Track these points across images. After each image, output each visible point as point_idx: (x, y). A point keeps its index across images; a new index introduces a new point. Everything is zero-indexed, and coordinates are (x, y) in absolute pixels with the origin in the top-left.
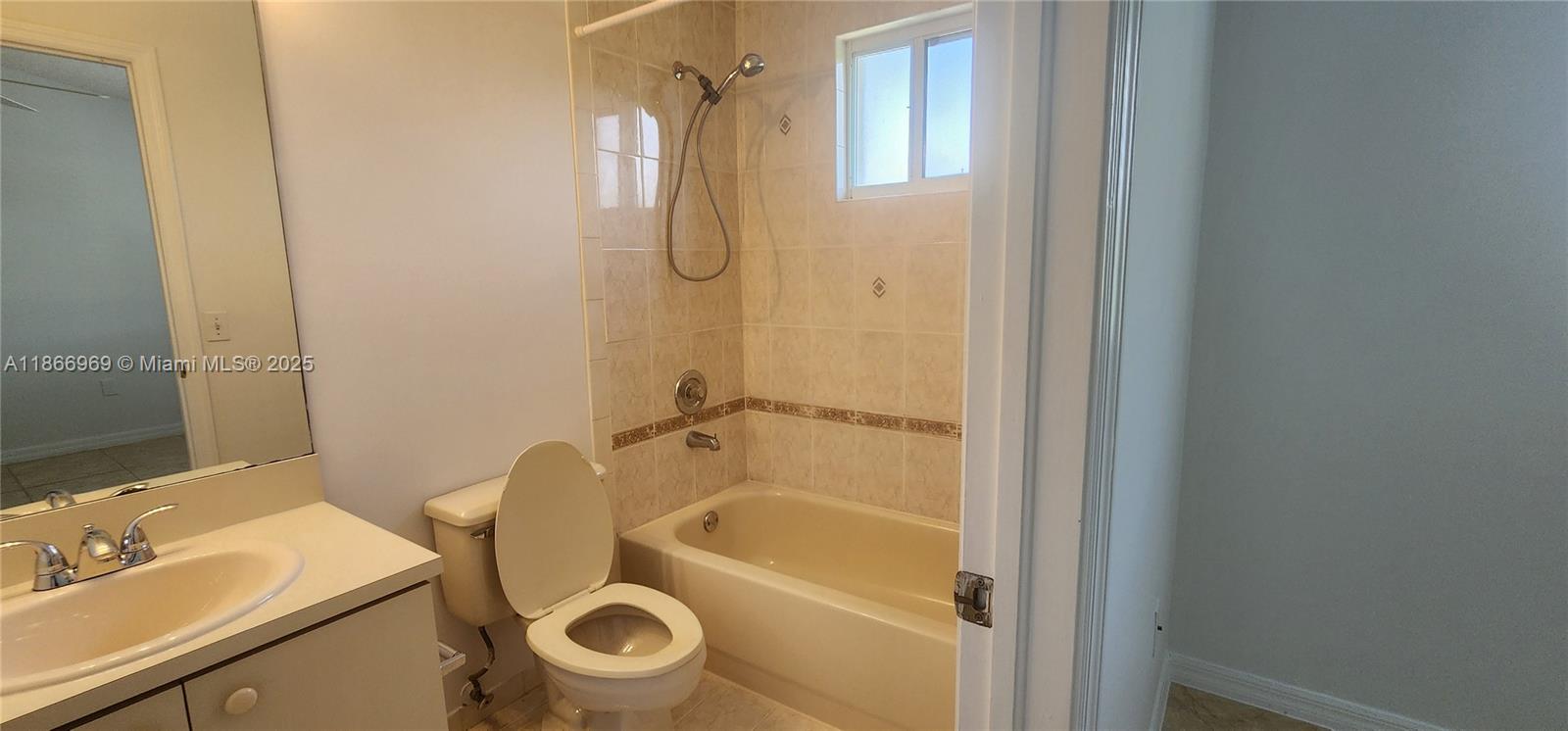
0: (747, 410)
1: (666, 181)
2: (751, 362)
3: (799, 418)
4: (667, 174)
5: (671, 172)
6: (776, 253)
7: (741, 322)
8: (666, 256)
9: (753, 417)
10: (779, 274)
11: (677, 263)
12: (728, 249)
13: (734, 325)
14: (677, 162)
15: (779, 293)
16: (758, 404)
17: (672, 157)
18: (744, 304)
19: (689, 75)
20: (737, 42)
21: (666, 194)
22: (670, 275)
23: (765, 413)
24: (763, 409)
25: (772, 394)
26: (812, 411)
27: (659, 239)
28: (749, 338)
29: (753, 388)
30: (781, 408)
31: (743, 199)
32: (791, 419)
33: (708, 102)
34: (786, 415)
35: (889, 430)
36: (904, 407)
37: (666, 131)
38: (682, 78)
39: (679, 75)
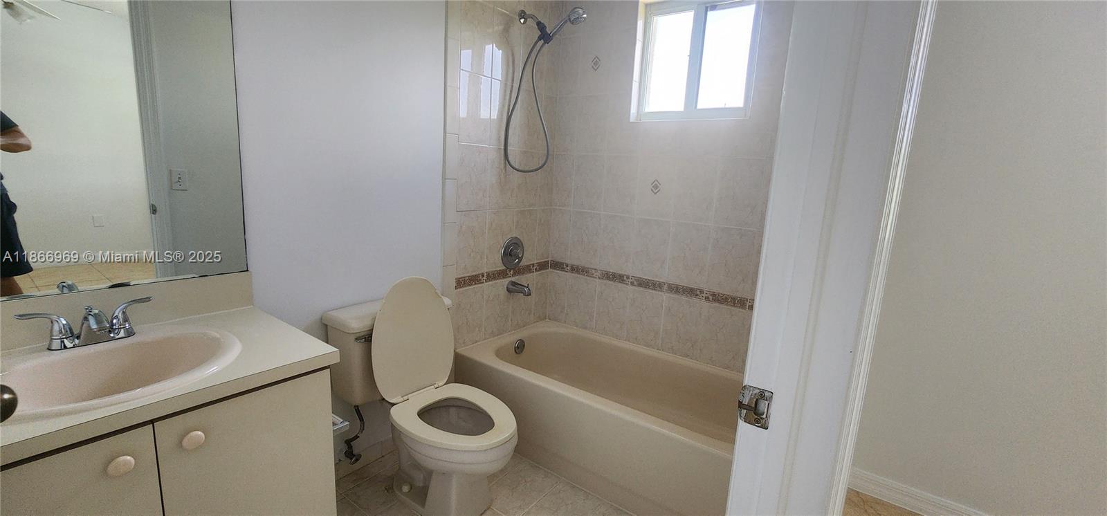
0: (550, 270)
1: (508, 98)
2: (556, 234)
3: (588, 278)
4: (508, 93)
8: (503, 151)
9: (555, 275)
10: (582, 173)
11: (510, 158)
12: (548, 151)
13: (546, 208)
14: (516, 85)
15: (581, 186)
16: (559, 266)
17: (513, 80)
19: (530, 21)
21: (506, 108)
22: (505, 166)
23: (564, 273)
24: (562, 269)
25: (570, 259)
26: (598, 274)
27: (499, 139)
28: (557, 218)
29: (556, 254)
30: (575, 269)
32: (582, 278)
33: (542, 41)
34: (579, 276)
35: (654, 291)
36: (666, 275)
37: (510, 61)
38: (525, 22)
39: (522, 21)
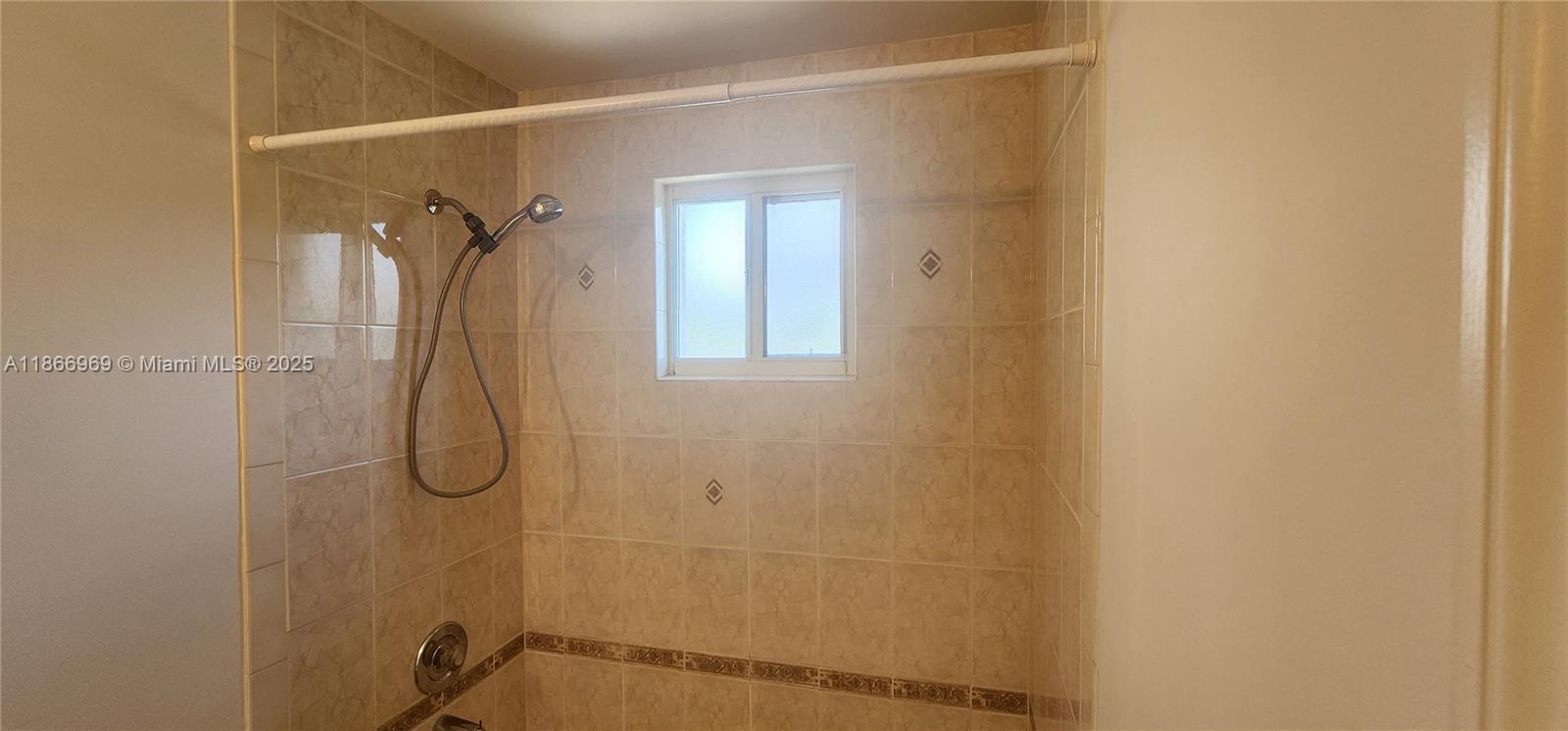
0: (527, 651)
1: (409, 356)
2: (533, 583)
3: (605, 662)
4: (410, 345)
5: (416, 341)
6: (572, 438)
7: (520, 528)
8: (405, 464)
9: (534, 660)
10: (577, 467)
11: (424, 472)
12: (503, 435)
13: (510, 537)
14: (427, 327)
15: (577, 491)
16: (544, 642)
17: (419, 320)
18: (525, 503)
19: (448, 209)
20: (520, 165)
21: (407, 375)
22: (411, 491)
23: (556, 655)
24: (552, 648)
25: (568, 627)
26: (623, 652)
27: (393, 442)
28: (532, 551)
29: (536, 618)
30: (578, 647)
31: (526, 366)
32: (592, 663)
33: (477, 250)
34: (585, 658)
35: (729, 678)
36: (748, 647)
37: (411, 285)
38: (438, 212)
39: (433, 209)
